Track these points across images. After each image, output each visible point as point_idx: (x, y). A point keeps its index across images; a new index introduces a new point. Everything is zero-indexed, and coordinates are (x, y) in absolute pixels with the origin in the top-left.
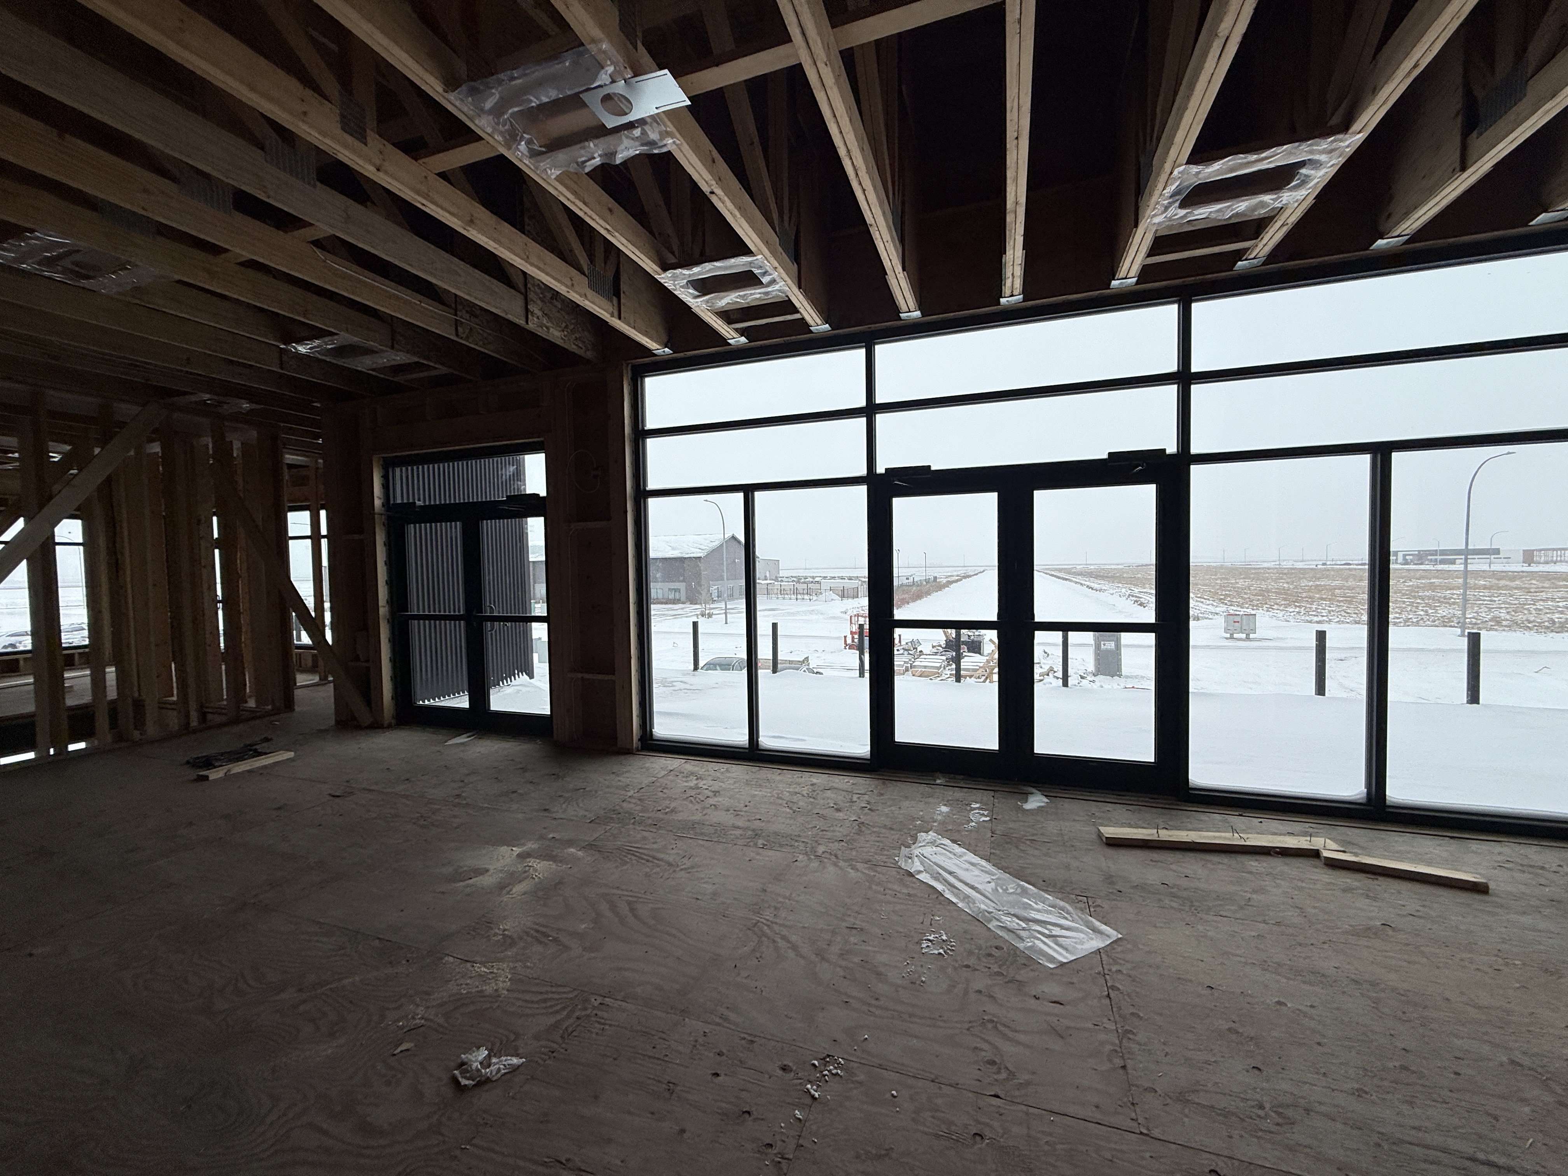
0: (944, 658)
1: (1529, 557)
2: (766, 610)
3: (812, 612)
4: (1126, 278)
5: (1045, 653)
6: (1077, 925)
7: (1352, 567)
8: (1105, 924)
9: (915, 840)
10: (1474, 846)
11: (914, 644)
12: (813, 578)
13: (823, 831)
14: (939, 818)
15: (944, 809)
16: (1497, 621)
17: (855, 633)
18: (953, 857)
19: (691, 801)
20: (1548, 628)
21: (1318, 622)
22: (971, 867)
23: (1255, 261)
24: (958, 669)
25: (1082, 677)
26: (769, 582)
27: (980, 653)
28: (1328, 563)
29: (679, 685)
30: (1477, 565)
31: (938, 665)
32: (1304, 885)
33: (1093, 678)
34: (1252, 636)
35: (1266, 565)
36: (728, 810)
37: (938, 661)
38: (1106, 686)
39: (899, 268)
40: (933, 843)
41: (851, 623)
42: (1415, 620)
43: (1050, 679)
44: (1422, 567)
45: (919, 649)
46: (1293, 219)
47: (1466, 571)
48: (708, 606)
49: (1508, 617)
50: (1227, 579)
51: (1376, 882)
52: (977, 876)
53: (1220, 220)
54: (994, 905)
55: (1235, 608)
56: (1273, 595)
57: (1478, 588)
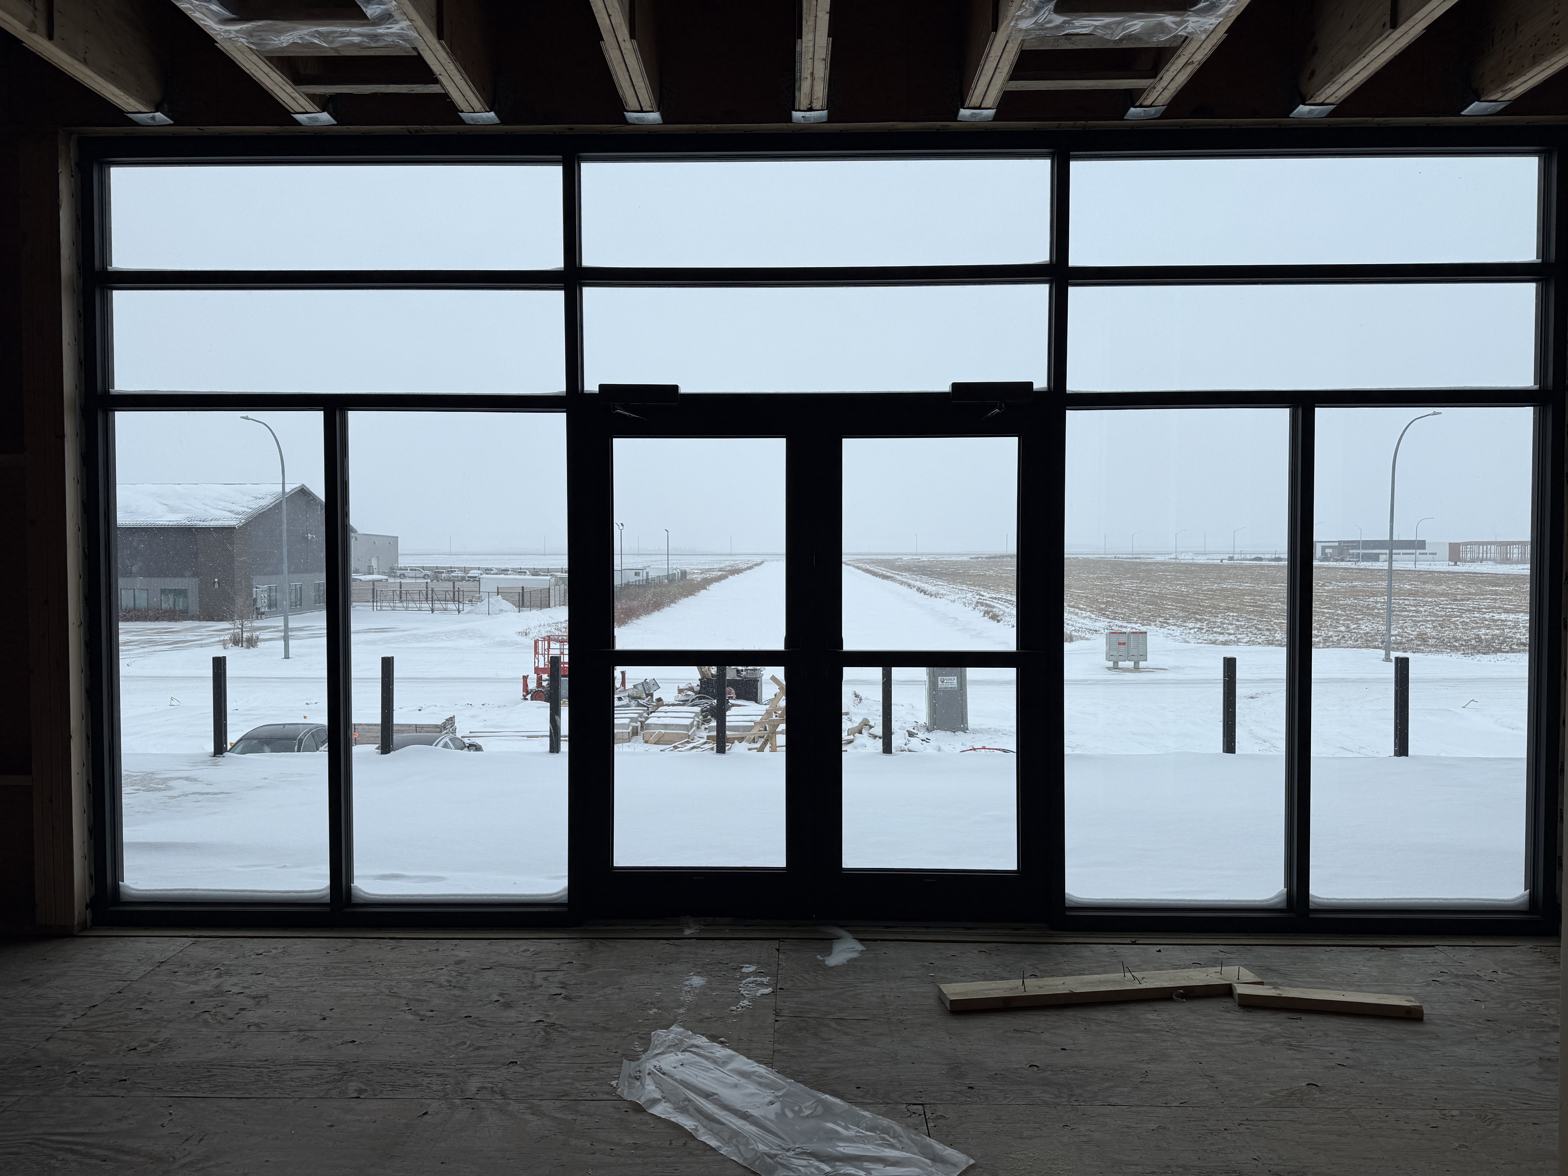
0: (697, 709)
1: (1455, 552)
2: (369, 631)
3: (463, 633)
4: (979, 108)
5: (856, 696)
6: (909, 1155)
7: (1263, 562)
8: (951, 1146)
9: (646, 1042)
10: (1406, 955)
11: (647, 689)
12: (465, 570)
13: (478, 1048)
14: (689, 998)
15: (697, 981)
16: (1423, 638)
17: (543, 670)
18: (711, 1066)
19: (206, 1023)
20: (1474, 648)
21: (1225, 643)
22: (743, 1081)
23: (1152, 110)
24: (721, 727)
25: (911, 735)
26: (375, 577)
27: (756, 701)
28: (1236, 557)
29: (181, 786)
30: (1403, 562)
31: (688, 722)
32: (1214, 1040)
33: (927, 735)
34: (1142, 664)
35: (1159, 558)
36: (286, 1032)
37: (688, 715)
38: (946, 748)
39: (623, 32)
40: (677, 1046)
41: (536, 652)
42: (1335, 639)
43: (863, 739)
44: (1343, 564)
45: (656, 696)
46: (1200, 57)
47: (1390, 571)
48: (247, 624)
49: (1434, 634)
50: (1109, 579)
51: (1300, 1023)
52: (752, 1095)
53: (1108, 41)
54: (777, 1141)
55: (1120, 623)
56: (1169, 605)
57: (1403, 595)
